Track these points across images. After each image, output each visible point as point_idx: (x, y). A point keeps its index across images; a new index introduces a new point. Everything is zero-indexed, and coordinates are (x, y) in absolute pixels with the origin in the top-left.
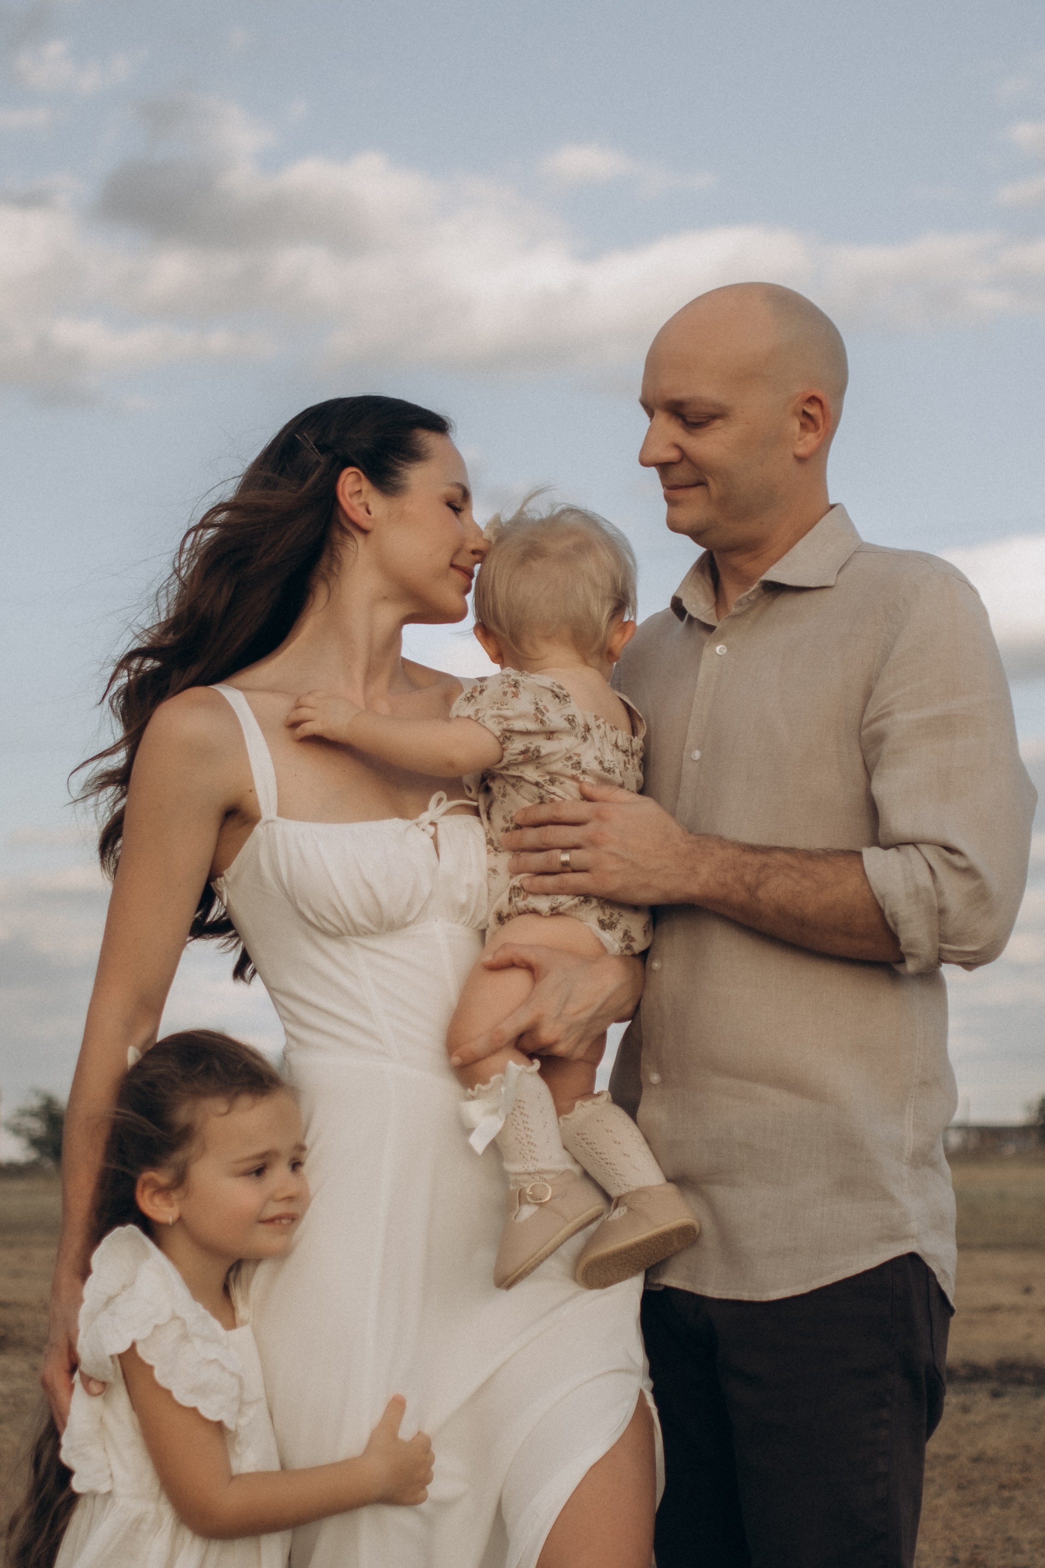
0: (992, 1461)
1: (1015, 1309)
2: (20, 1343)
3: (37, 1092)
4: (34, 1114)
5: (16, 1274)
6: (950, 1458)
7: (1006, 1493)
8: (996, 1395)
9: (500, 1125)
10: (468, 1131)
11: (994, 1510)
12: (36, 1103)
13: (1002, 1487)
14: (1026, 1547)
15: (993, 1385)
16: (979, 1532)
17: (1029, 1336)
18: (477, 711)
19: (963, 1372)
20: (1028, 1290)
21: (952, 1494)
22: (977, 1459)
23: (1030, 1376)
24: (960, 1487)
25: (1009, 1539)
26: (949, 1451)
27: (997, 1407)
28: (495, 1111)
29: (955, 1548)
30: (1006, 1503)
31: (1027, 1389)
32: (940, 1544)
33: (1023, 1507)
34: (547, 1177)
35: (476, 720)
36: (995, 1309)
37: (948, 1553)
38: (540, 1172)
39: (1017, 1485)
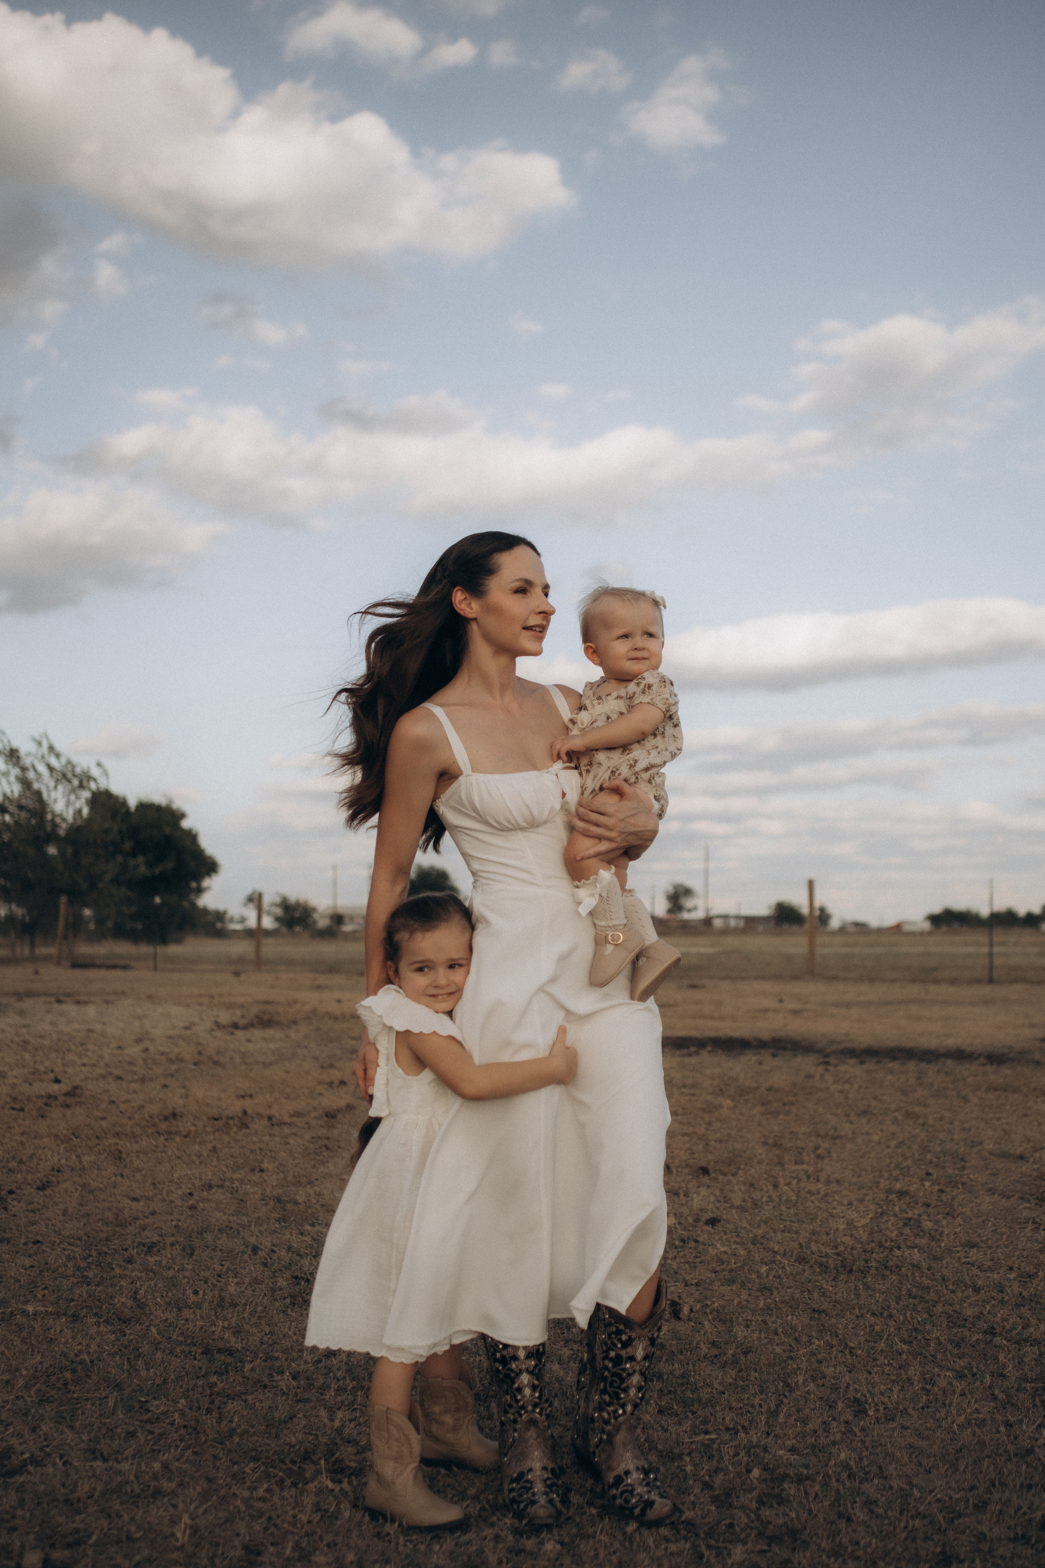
0: (777, 1090)
1: (775, 1011)
2: (279, 1023)
3: (278, 894)
4: (277, 905)
5: (272, 987)
6: (757, 1088)
7: (787, 1108)
8: (774, 1056)
9: (595, 903)
10: (579, 903)
11: (782, 1117)
12: (278, 900)
13: (785, 1104)
14: (802, 1137)
15: (771, 1051)
16: (776, 1128)
17: (785, 1025)
18: (652, 699)
19: (756, 1043)
20: (781, 1001)
21: (759, 1108)
22: (769, 1089)
23: (789, 1046)
24: (763, 1104)
25: (792, 1132)
26: (755, 1085)
27: (776, 1062)
28: (593, 895)
29: (765, 1136)
30: (788, 1113)
31: (787, 1053)
32: (758, 1135)
33: (796, 1115)
34: (619, 928)
35: (651, 704)
36: (766, 1011)
37: (763, 1139)
38: (615, 926)
39: (792, 1104)
